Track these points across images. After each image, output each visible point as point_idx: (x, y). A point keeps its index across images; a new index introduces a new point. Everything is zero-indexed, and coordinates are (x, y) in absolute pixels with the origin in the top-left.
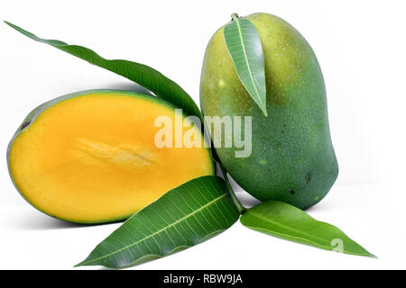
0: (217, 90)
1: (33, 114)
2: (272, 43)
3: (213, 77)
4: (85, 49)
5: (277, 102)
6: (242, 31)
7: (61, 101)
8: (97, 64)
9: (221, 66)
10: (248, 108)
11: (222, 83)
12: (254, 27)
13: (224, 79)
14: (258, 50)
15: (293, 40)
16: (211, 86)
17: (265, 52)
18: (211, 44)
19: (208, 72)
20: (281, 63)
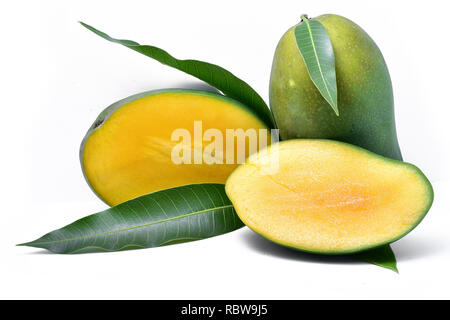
0: (287, 89)
1: (106, 112)
2: (341, 44)
3: (284, 77)
4: (157, 49)
5: (346, 102)
6: (313, 32)
7: (136, 99)
8: (168, 64)
9: (291, 66)
10: (318, 107)
11: (292, 83)
12: (323, 28)
13: (294, 79)
14: (329, 51)
15: (362, 41)
16: (281, 86)
17: (335, 52)
18: (281, 46)
19: (277, 72)
20: (350, 63)
